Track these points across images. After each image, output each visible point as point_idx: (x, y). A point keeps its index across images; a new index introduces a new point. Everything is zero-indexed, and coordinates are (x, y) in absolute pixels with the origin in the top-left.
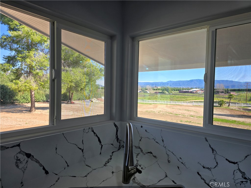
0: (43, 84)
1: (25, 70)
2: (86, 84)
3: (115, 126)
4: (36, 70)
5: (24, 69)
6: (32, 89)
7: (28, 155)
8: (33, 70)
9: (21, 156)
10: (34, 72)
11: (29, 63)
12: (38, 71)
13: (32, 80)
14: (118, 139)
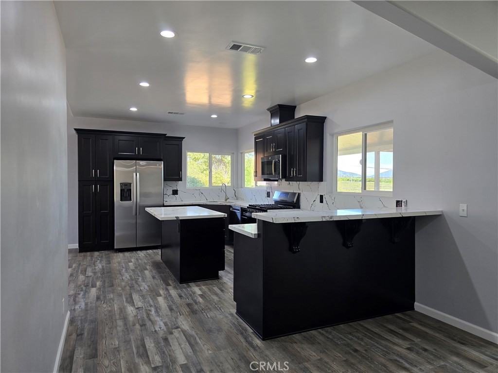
3: (234, 190)
7: (202, 193)
14: (236, 196)
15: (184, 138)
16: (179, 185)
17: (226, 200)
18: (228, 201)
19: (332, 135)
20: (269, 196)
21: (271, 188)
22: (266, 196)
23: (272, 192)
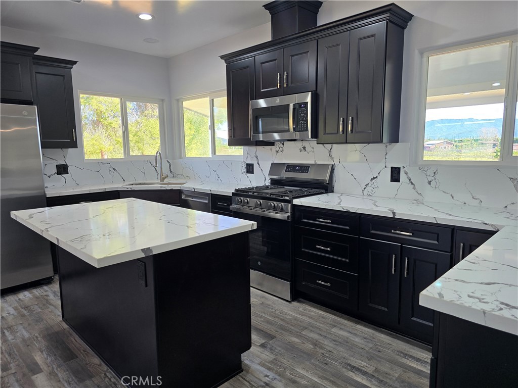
0: (120, 141)
1: (90, 119)
2: (192, 139)
3: (168, 162)
4: (108, 119)
5: (88, 116)
6: (103, 150)
7: (114, 169)
8: (102, 118)
9: (111, 169)
10: (105, 122)
11: (95, 107)
12: (110, 120)
13: (103, 134)
14: (171, 172)
15: (75, 63)
16: (69, 156)
17: (163, 179)
18: (166, 181)
19: (422, 53)
20: (251, 171)
21: (257, 157)
22: (243, 171)
23: (259, 164)
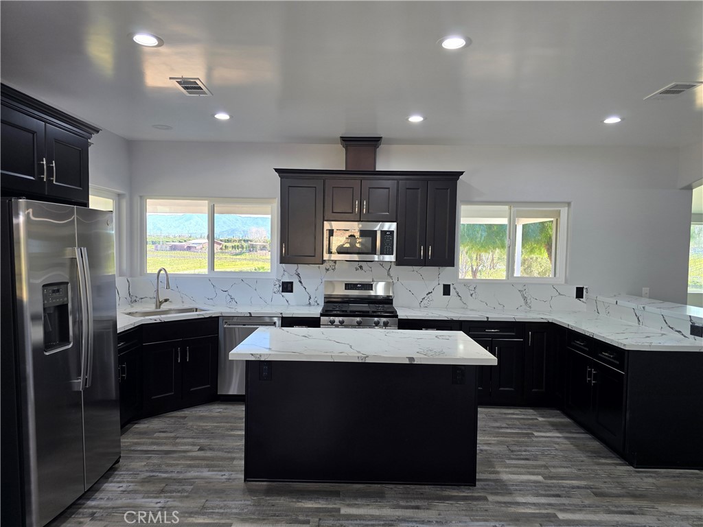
3: (128, 280)
20: (289, 289)
21: (298, 275)
22: (275, 290)
23: (301, 282)
